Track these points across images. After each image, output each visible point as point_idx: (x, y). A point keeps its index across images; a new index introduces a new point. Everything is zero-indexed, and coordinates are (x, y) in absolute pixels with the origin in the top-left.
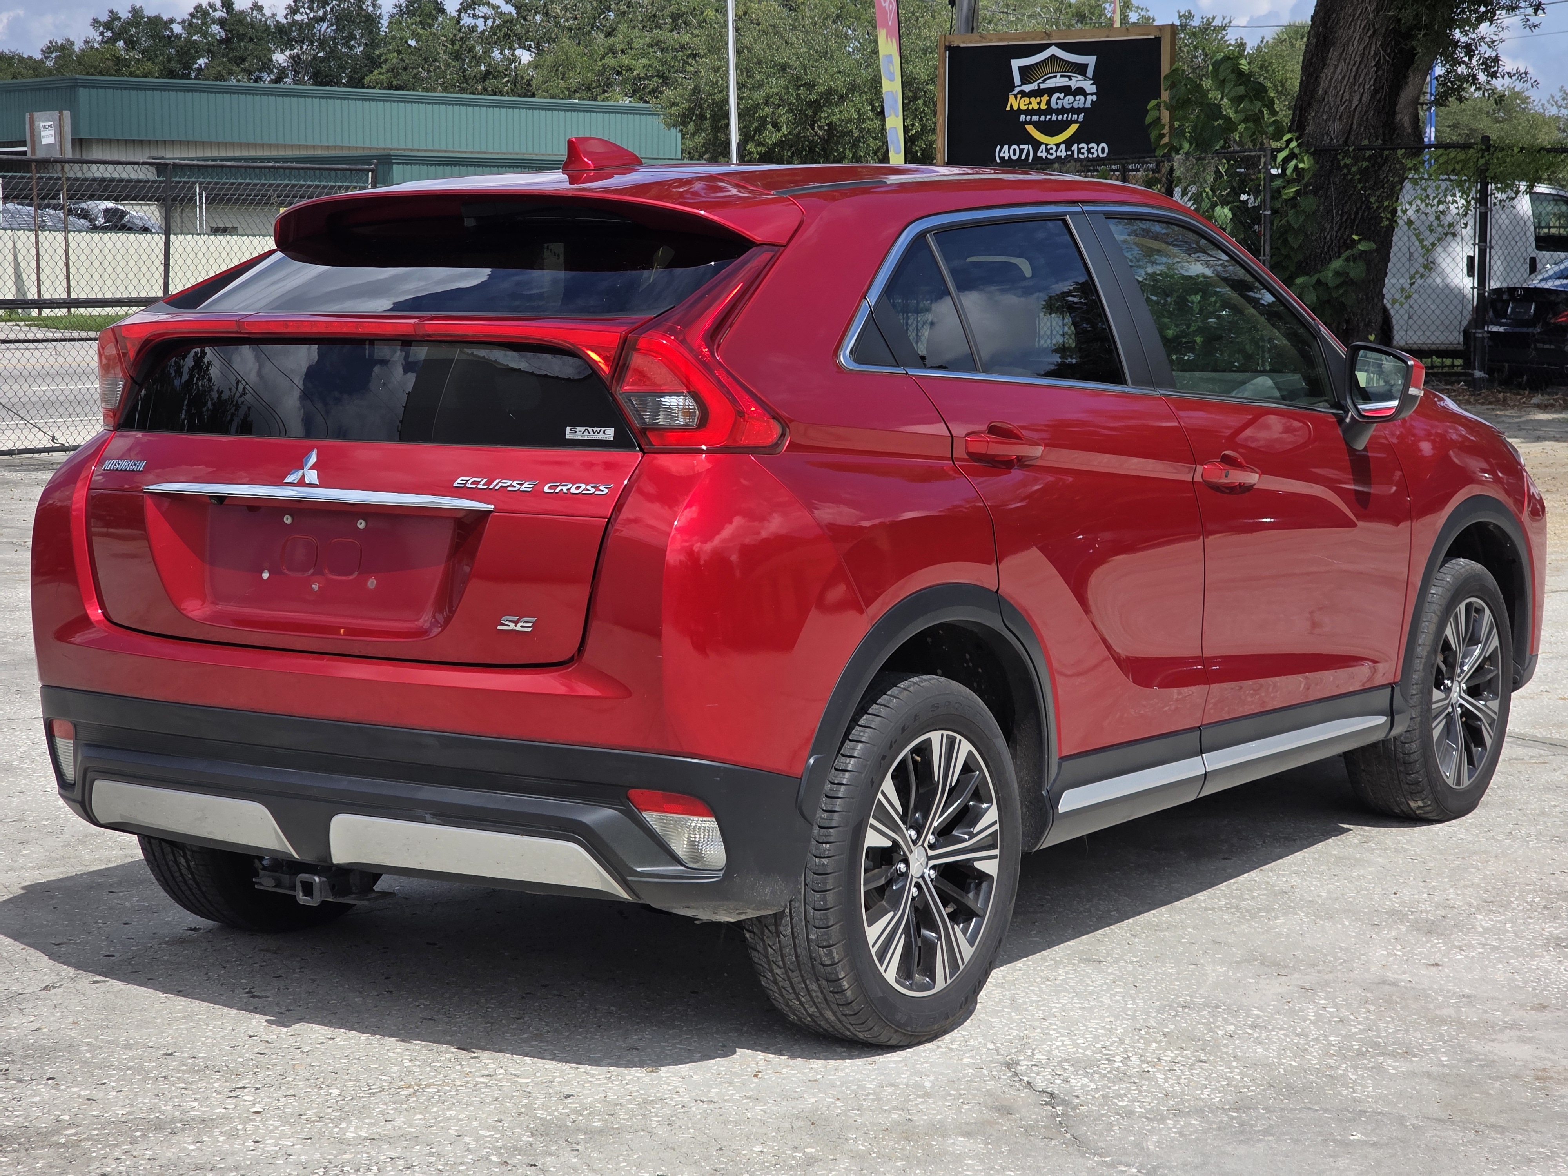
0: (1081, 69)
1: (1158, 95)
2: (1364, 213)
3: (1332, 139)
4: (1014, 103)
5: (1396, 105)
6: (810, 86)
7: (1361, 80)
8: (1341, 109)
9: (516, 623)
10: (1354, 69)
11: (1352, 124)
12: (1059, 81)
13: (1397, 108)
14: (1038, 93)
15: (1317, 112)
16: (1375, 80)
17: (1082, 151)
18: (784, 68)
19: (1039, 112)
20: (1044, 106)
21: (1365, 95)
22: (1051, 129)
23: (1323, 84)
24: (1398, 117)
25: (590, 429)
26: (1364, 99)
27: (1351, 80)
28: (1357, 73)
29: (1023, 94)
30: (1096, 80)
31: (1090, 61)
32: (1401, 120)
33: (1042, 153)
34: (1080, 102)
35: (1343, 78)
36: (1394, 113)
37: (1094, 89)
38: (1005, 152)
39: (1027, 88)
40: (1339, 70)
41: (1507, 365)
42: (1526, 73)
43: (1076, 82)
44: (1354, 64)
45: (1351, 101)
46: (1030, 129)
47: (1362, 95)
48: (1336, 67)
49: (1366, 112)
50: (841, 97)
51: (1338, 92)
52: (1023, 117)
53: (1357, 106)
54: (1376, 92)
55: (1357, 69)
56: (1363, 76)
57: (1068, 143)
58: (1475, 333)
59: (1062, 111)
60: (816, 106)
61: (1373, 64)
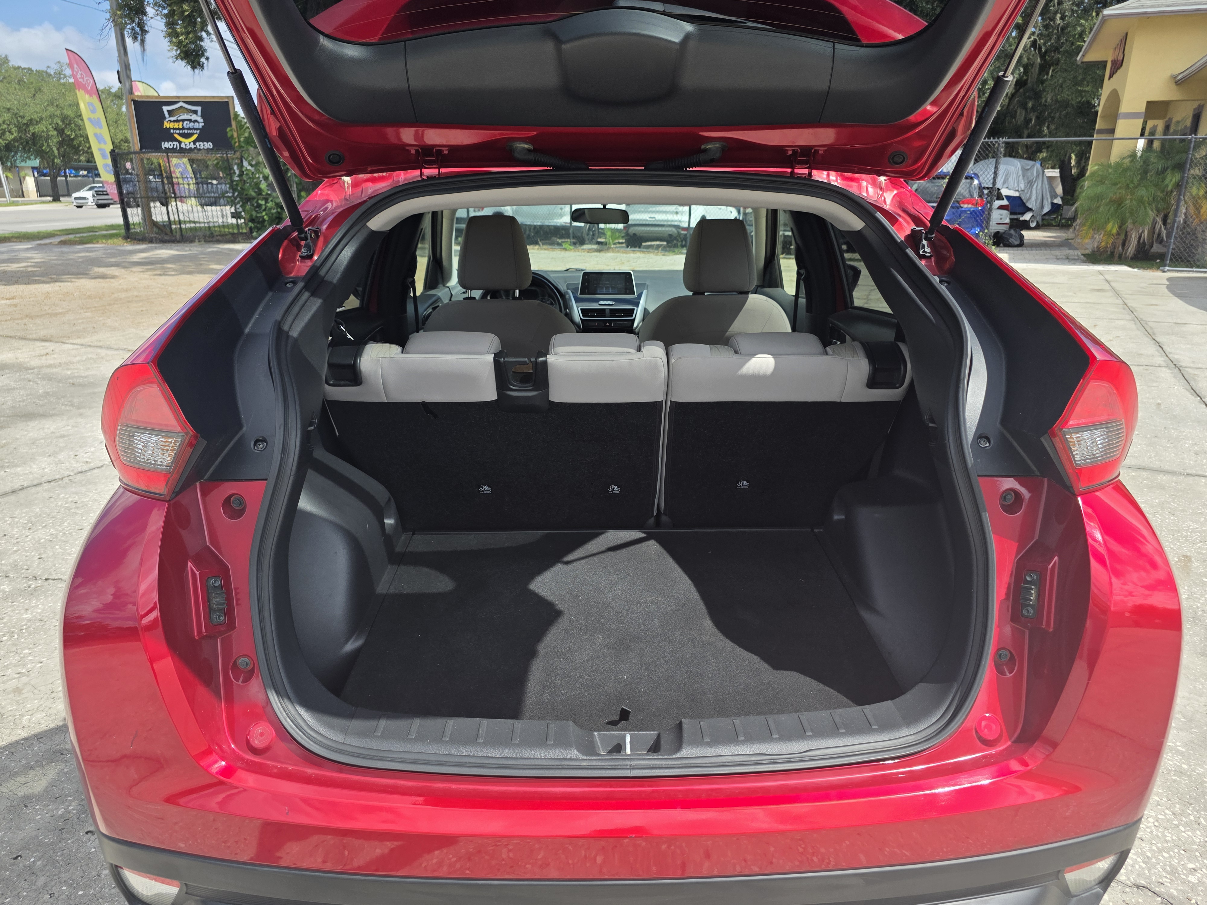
0: (195, 112)
1: (230, 125)
4: (166, 125)
6: (23, 117)
12: (185, 116)
14: (177, 121)
17: (201, 145)
18: (9, 109)
19: (179, 129)
20: (181, 127)
22: (187, 136)
29: (171, 121)
30: (202, 116)
31: (199, 109)
33: (183, 146)
34: (196, 125)
37: (202, 120)
38: (166, 145)
39: (172, 119)
43: (194, 117)
46: (176, 136)
50: (37, 122)
52: (172, 131)
57: (194, 142)
59: (189, 129)
60: (27, 125)
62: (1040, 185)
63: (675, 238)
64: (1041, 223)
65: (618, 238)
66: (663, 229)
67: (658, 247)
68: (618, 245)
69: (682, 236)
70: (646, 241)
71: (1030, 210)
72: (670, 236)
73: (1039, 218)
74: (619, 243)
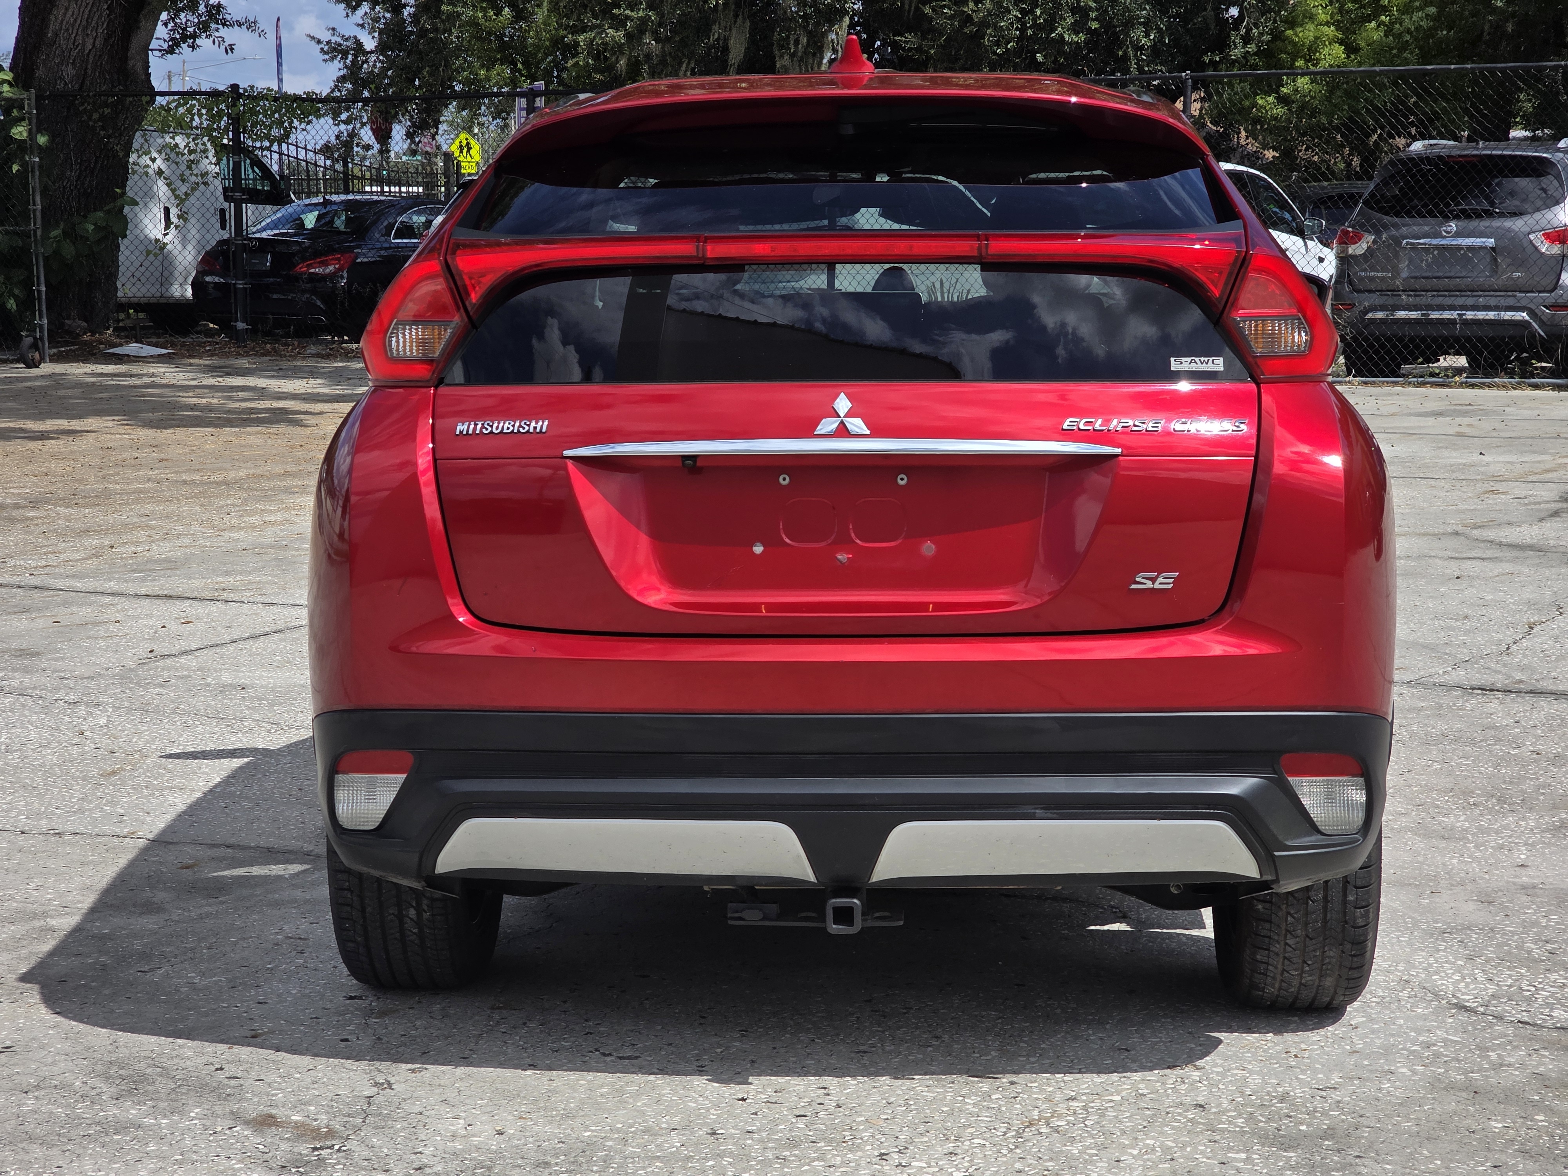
2: (103, 162)
3: (66, 84)
5: (128, 50)
7: (94, 22)
8: (74, 53)
9: (1153, 580)
10: (87, 12)
11: (86, 69)
13: (130, 53)
15: (47, 55)
16: (108, 23)
21: (98, 40)
23: (53, 27)
24: (131, 63)
25: (1197, 359)
26: (97, 42)
27: (84, 23)
28: (89, 15)
32: (134, 66)
35: (75, 20)
36: (125, 59)
40: (70, 12)
41: (271, 317)
42: (255, 22)
44: (86, 7)
45: (84, 45)
47: (95, 40)
48: (67, 9)
49: (100, 56)
51: (70, 36)
53: (90, 50)
54: (109, 36)
55: (90, 11)
56: (95, 19)
58: (235, 284)
61: (106, 7)
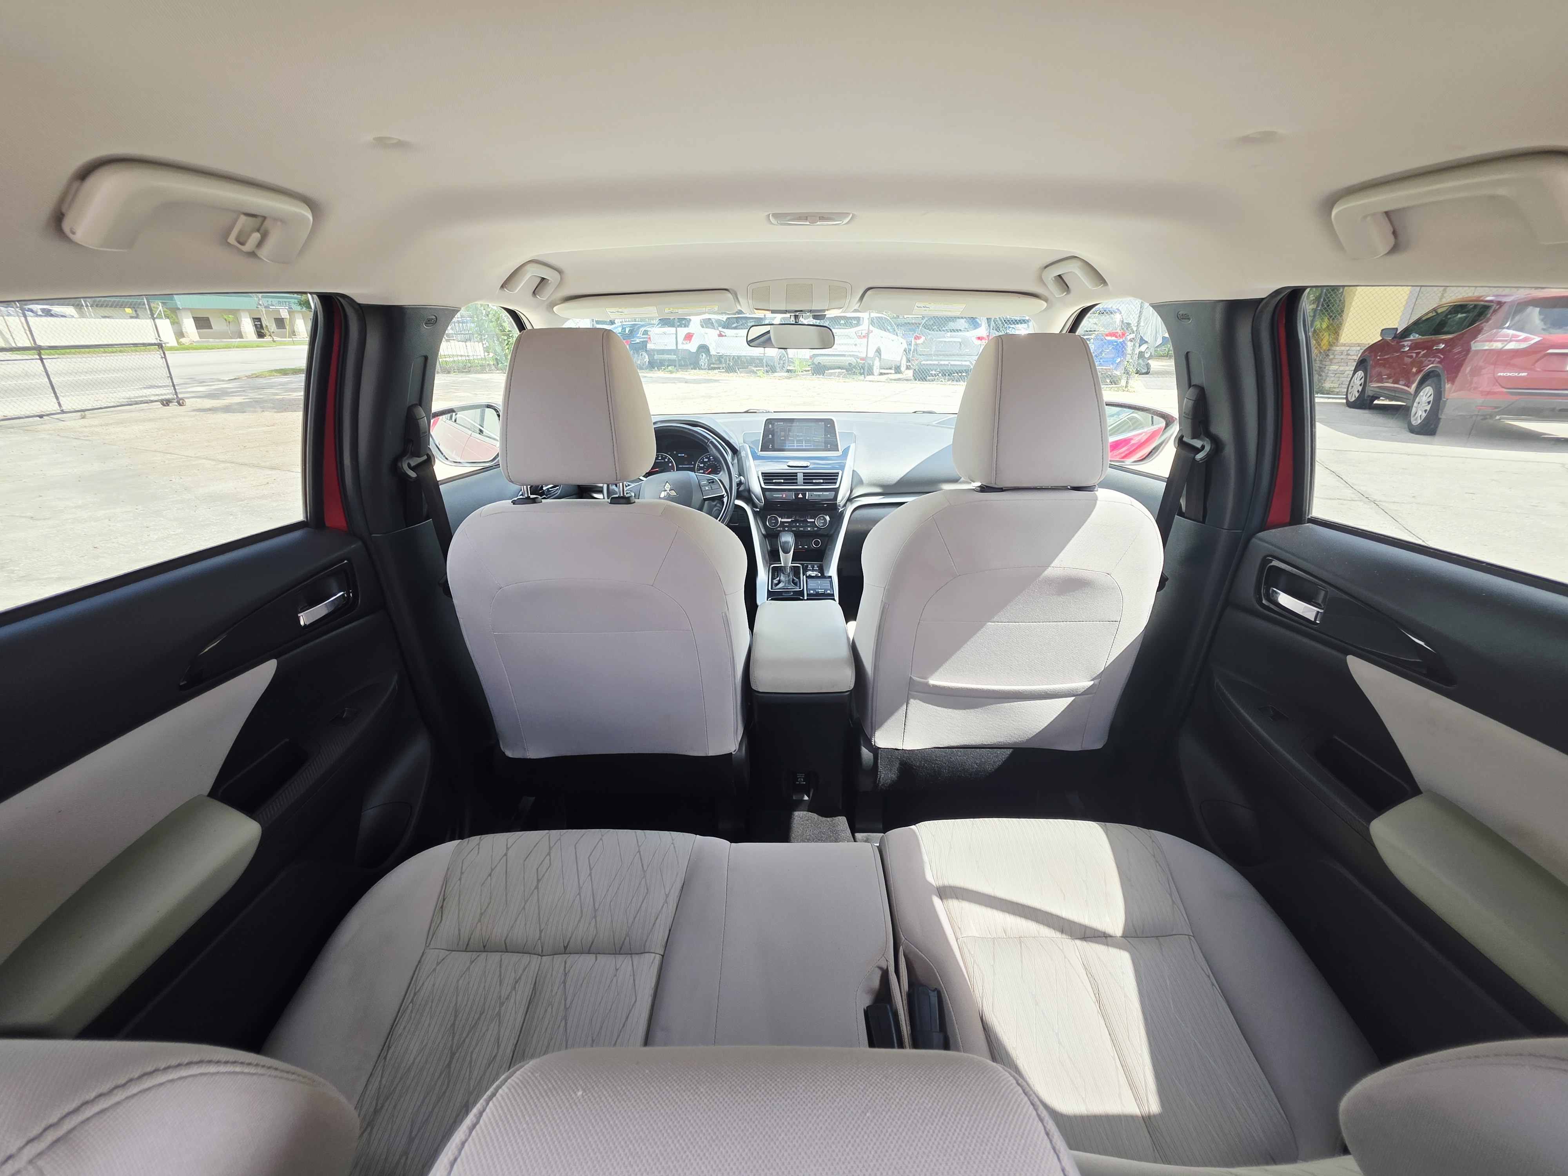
62: (1154, 322)
63: (854, 367)
64: (1153, 354)
65: (805, 366)
66: (844, 358)
67: (840, 374)
68: (805, 373)
69: (860, 365)
70: (828, 370)
71: (1146, 342)
72: (850, 364)
73: (1152, 350)
74: (806, 371)
